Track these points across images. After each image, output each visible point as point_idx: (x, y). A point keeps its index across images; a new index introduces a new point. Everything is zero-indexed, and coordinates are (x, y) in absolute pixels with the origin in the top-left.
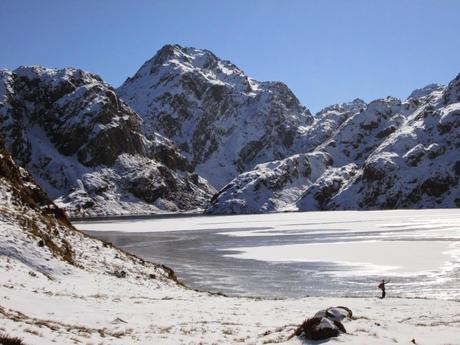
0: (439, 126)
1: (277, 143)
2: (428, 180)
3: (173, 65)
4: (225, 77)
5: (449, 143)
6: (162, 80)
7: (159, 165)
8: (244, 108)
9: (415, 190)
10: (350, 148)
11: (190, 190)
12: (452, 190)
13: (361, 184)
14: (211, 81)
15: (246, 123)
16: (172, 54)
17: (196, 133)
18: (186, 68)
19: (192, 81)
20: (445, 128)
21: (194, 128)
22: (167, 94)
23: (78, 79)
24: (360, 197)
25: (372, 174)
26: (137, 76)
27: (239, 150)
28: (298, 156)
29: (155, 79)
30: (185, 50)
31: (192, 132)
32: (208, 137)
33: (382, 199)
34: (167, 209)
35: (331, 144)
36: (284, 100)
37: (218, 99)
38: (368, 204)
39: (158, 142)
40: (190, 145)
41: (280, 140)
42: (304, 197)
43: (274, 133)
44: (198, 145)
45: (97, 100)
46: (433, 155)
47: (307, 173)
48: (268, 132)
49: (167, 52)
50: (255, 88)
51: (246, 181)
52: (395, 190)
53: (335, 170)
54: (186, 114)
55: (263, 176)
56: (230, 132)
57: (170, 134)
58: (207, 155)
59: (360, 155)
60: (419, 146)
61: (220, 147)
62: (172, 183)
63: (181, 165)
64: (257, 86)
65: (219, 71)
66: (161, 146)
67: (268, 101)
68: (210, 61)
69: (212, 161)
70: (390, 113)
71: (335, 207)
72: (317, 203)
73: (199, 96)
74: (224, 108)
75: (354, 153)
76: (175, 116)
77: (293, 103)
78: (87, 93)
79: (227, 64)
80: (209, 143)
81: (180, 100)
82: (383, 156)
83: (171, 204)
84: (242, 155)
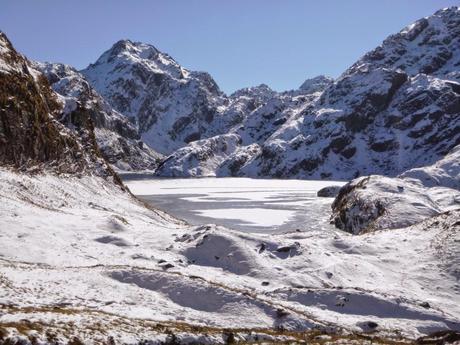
0: (315, 122)
1: (201, 119)
2: (304, 160)
3: (125, 56)
4: (164, 67)
5: (320, 135)
6: (117, 68)
7: (118, 136)
8: (177, 91)
9: (295, 167)
10: (254, 132)
11: (139, 155)
12: (320, 167)
13: (260, 160)
14: (153, 70)
15: (178, 103)
16: (124, 47)
17: (142, 109)
18: (135, 59)
19: (139, 70)
20: (319, 124)
21: (140, 106)
22: (121, 79)
23: (62, 72)
24: (259, 169)
25: (267, 154)
26: (97, 63)
27: (172, 123)
28: (218, 137)
29: (112, 67)
30: (134, 45)
31: (138, 109)
32: (150, 113)
33: (273, 171)
34: (124, 169)
35: (242, 128)
36: (207, 85)
37: (158, 84)
38: (264, 174)
39: (115, 117)
40: (137, 119)
41: (204, 118)
42: (221, 166)
43: (199, 112)
44: (142, 119)
45: (76, 89)
46: (309, 143)
47: (224, 149)
48: (195, 111)
49: (120, 46)
50: (186, 76)
51: (183, 155)
52: (282, 166)
53: (243, 148)
54: (134, 95)
55: (195, 151)
56: (167, 109)
57: (122, 109)
58: (149, 126)
59: (261, 137)
60: (300, 136)
61: (159, 120)
62: (127, 150)
63: (131, 134)
64: (188, 74)
65: (160, 62)
66: (117, 121)
67: (196, 87)
68: (152, 54)
69: (152, 131)
70: (284, 107)
71: (242, 175)
72: (230, 171)
73: (144, 81)
74: (162, 92)
75: (257, 135)
76: (126, 96)
77: (214, 89)
78: (68, 84)
79: (165, 56)
80: (150, 117)
81: (130, 84)
82: (275, 142)
83: (127, 165)
84: (175, 127)
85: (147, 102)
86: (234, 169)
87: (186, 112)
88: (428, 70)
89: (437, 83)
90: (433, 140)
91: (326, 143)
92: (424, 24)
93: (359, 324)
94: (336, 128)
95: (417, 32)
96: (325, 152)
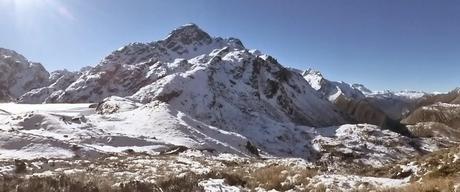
0: (87, 81)
1: (38, 82)
2: (82, 96)
8: (27, 70)
9: (79, 99)
12: (89, 98)
13: (64, 96)
17: (9, 77)
25: (67, 94)
27: (24, 84)
28: (45, 87)
32: (13, 79)
35: (56, 84)
37: (17, 67)
43: (37, 79)
46: (84, 89)
48: (35, 78)
52: (73, 98)
53: (56, 92)
55: (35, 93)
56: (21, 77)
58: (13, 85)
59: (64, 87)
60: (81, 86)
61: (18, 82)
64: (32, 63)
70: (74, 76)
74: (19, 70)
75: (62, 87)
80: (14, 81)
82: (71, 89)
84: (26, 85)
85: (12, 75)
86: (53, 100)
87: (31, 78)
88: (129, 64)
89: (132, 67)
90: (131, 88)
91: (91, 89)
92: (126, 48)
93: (125, 151)
94: (95, 83)
95: (123, 50)
96: (91, 93)
